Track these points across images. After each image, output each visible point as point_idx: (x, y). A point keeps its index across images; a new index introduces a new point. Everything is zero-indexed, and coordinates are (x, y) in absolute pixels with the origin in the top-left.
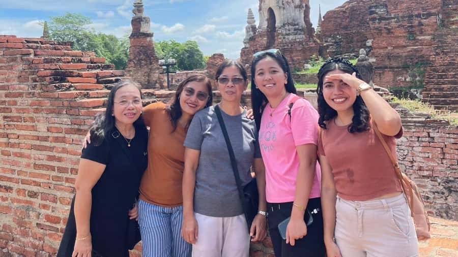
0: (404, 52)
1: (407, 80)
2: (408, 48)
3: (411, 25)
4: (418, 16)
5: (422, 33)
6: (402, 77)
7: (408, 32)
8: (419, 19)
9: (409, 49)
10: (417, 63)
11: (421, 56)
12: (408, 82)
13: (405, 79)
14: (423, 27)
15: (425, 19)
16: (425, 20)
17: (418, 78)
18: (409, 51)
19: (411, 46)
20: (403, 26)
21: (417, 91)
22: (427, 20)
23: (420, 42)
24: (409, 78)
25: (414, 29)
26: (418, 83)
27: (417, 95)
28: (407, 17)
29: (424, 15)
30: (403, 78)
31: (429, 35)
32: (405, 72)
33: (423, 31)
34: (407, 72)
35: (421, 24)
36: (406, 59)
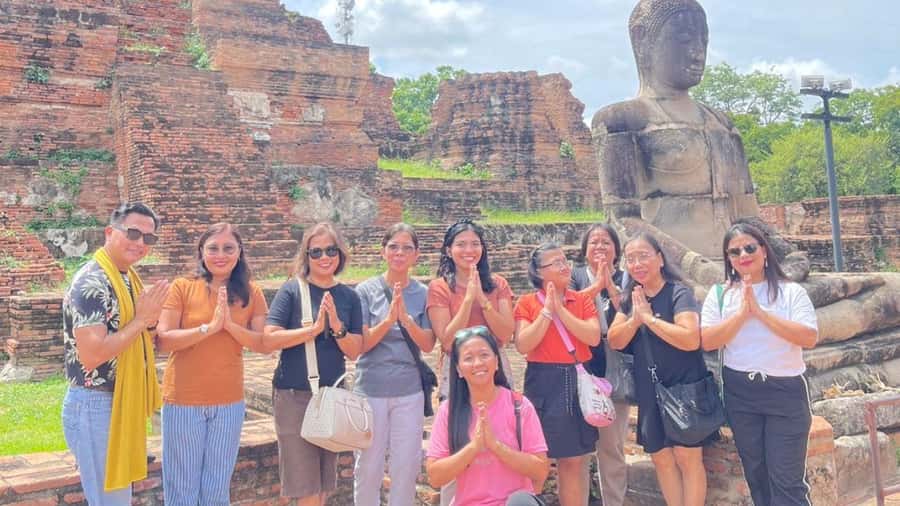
0: (13, 118)
1: (26, 202)
2: (23, 105)
3: (43, 36)
4: (71, 15)
5: (70, 68)
6: (9, 193)
7: (33, 57)
8: (72, 24)
9: (26, 108)
10: (52, 152)
11: (66, 132)
12: (28, 210)
13: (19, 198)
14: (79, 51)
15: (90, 28)
16: (87, 32)
17: (60, 198)
18: (28, 116)
19: (33, 102)
20: (19, 38)
21: (64, 235)
22: (93, 34)
23: (63, 92)
24: (33, 196)
25: (51, 51)
26: (59, 213)
27: (63, 248)
28: (35, 10)
29: (85, 16)
30: (13, 198)
31: (89, 76)
32: (20, 177)
33: (76, 61)
34: (28, 176)
35: (73, 42)
36: (21, 137)
